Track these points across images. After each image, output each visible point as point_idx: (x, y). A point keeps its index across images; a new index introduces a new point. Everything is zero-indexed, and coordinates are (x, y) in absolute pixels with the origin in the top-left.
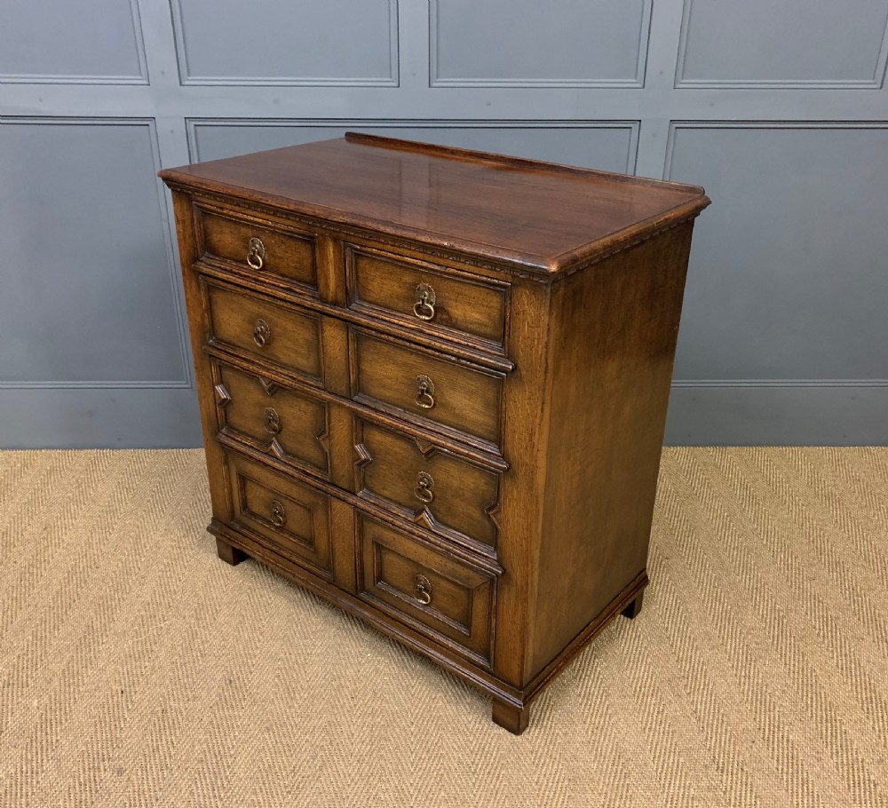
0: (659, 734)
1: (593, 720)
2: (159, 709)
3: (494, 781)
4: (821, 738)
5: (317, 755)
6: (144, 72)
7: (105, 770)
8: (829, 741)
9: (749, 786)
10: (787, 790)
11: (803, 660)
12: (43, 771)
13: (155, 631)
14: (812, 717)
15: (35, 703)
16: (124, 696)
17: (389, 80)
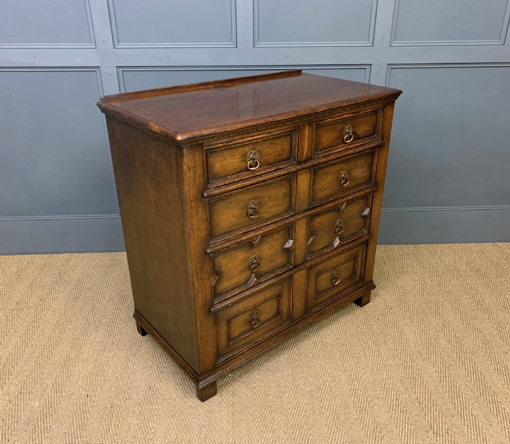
0: (398, 412)
1: (360, 405)
2: (109, 405)
4: (491, 413)
5: (202, 431)
6: (93, 41)
8: (495, 414)
9: (453, 443)
11: (475, 367)
13: (105, 359)
14: (484, 400)
15: (37, 404)
16: (89, 398)
17: (231, 43)
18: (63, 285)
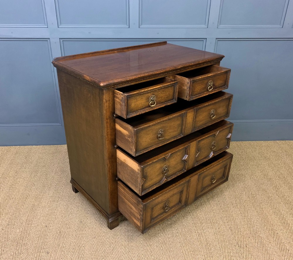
0: (219, 235)
1: (198, 231)
2: (58, 232)
3: (169, 252)
4: (270, 236)
5: (111, 246)
6: (46, 23)
7: (43, 252)
8: (273, 236)
9: (249, 252)
10: (261, 253)
11: (262, 210)
12: (22, 253)
13: (55, 206)
14: (267, 229)
15: (18, 231)
16: (47, 228)
17: (126, 25)
18: (28, 164)
